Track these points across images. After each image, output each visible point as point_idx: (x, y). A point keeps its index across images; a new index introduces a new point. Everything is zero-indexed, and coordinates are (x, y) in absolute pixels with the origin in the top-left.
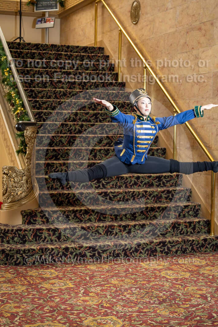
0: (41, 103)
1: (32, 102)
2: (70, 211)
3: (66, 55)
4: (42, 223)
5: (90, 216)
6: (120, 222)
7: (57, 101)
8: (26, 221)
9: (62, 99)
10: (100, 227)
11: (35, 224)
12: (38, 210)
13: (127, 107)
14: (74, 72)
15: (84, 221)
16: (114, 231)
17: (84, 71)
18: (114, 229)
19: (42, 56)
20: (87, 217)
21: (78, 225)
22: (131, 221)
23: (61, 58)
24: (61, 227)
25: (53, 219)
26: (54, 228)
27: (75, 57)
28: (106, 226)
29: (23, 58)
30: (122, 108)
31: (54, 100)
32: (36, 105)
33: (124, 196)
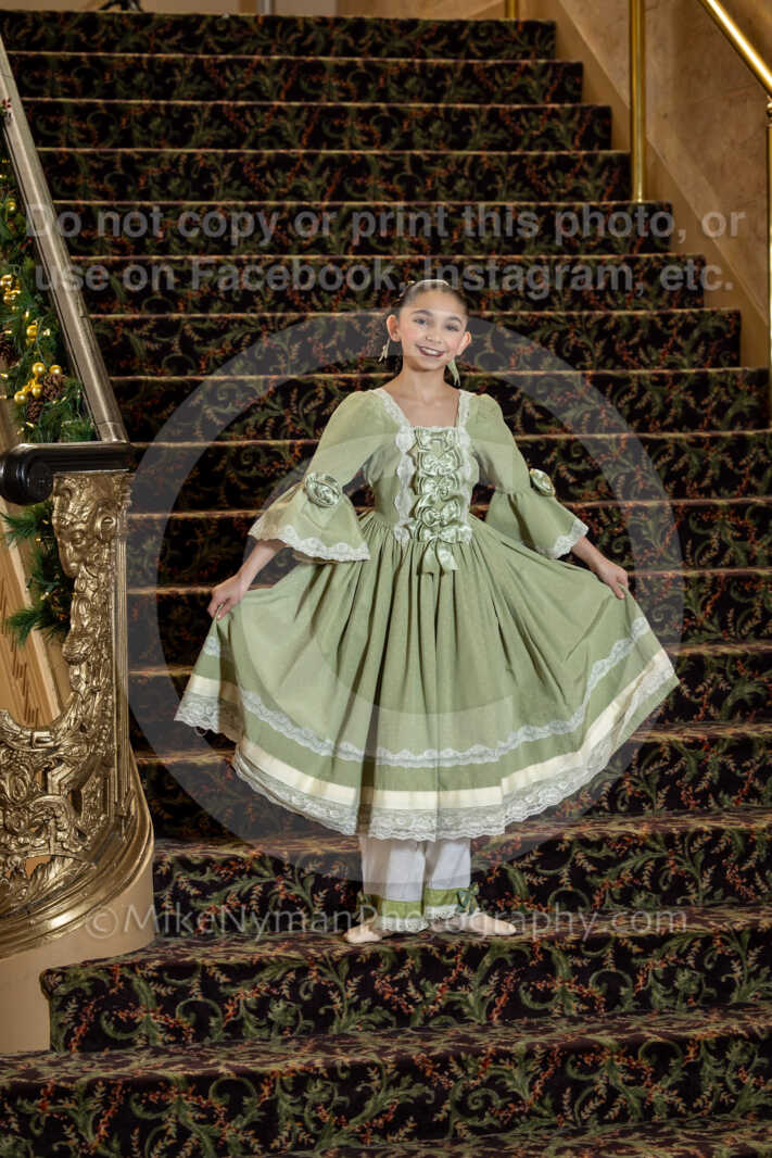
0: (196, 338)
1: (145, 330)
2: (336, 965)
3: (341, 71)
4: (168, 1038)
5: (453, 987)
6: (636, 1022)
7: (282, 320)
8: (70, 1034)
9: (314, 308)
10: (508, 1056)
11: (130, 1043)
12: (142, 964)
13: (679, 340)
14: (383, 157)
15: (418, 1022)
16: (596, 1077)
17: (442, 152)
18: (595, 1068)
19: (211, 81)
20: (436, 992)
21: (382, 1052)
22: (698, 1015)
23: (318, 86)
24: (274, 1067)
25: (237, 1011)
26: (233, 1076)
27: (393, 81)
28: (548, 1052)
29: (109, 92)
30: (649, 348)
31: (267, 315)
32: (167, 348)
33: (660, 862)
